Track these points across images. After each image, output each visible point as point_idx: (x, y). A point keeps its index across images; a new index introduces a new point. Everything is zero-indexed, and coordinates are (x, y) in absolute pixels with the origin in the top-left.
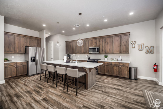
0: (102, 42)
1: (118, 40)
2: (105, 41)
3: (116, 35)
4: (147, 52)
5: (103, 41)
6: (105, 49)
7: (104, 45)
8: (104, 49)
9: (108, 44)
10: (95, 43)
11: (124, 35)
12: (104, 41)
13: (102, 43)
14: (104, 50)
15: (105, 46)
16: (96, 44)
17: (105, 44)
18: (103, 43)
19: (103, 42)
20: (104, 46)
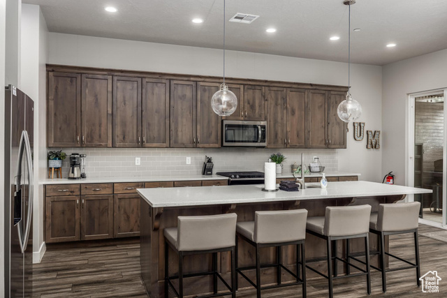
0: (273, 103)
1: (321, 106)
2: (285, 102)
3: (318, 88)
4: (369, 146)
5: (277, 99)
6: (285, 131)
7: (279, 115)
8: (283, 131)
9: (293, 113)
10: (249, 103)
11: (336, 93)
12: (279, 102)
13: (272, 109)
14: (280, 135)
15: (285, 122)
16: (252, 107)
17: (285, 111)
18: (279, 107)
19: (276, 104)
20: (279, 119)
